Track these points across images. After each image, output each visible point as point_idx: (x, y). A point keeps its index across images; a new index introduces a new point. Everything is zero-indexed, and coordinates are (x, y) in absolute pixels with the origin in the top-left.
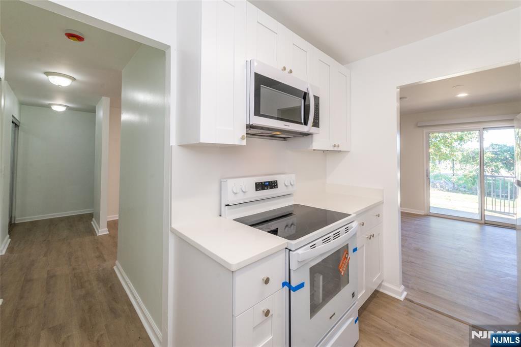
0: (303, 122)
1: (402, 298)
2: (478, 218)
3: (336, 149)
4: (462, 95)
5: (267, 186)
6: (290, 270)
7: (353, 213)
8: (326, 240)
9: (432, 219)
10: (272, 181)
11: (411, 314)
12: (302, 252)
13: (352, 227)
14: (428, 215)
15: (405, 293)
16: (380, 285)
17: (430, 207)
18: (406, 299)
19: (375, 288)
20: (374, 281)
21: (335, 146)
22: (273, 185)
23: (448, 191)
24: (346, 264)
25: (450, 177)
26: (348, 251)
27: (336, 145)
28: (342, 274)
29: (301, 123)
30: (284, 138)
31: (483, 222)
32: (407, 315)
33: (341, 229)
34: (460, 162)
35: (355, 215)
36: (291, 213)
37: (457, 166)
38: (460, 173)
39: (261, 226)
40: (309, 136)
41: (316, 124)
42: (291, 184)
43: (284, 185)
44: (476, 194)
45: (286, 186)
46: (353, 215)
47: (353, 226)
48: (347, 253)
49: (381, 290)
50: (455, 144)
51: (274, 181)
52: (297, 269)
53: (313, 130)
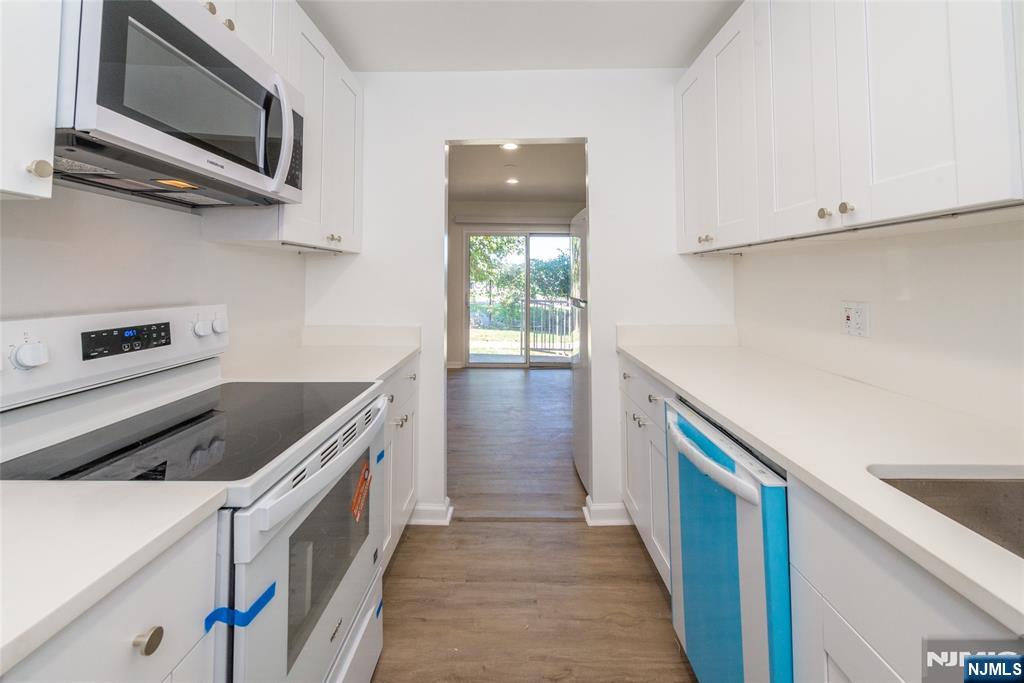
0: (261, 165)
1: (446, 522)
2: (522, 360)
3: (333, 245)
4: (513, 181)
5: (128, 340)
6: (232, 567)
7: (378, 379)
8: (329, 454)
9: (472, 373)
10: (149, 327)
11: (462, 542)
12: (273, 502)
13: (379, 410)
14: (466, 368)
15: (451, 509)
16: (413, 513)
17: (469, 355)
18: (454, 519)
19: (404, 522)
20: (404, 508)
21: (333, 238)
22: (154, 336)
23: (484, 327)
24: (365, 494)
25: (486, 306)
26: (368, 465)
27: (336, 237)
28: (357, 519)
29: (255, 168)
30: (194, 206)
31: (528, 365)
32: (457, 549)
33: (356, 419)
34: (498, 285)
35: (382, 381)
36: (212, 411)
37: (494, 290)
38: (497, 300)
39: (105, 469)
40: (274, 209)
41: (294, 180)
42: (214, 331)
43: (190, 334)
44: (517, 329)
45: (200, 337)
46: (378, 383)
47: (379, 406)
48: (368, 469)
49: (414, 522)
50: (493, 256)
51: (158, 325)
52: (258, 555)
53: (288, 192)
